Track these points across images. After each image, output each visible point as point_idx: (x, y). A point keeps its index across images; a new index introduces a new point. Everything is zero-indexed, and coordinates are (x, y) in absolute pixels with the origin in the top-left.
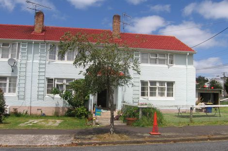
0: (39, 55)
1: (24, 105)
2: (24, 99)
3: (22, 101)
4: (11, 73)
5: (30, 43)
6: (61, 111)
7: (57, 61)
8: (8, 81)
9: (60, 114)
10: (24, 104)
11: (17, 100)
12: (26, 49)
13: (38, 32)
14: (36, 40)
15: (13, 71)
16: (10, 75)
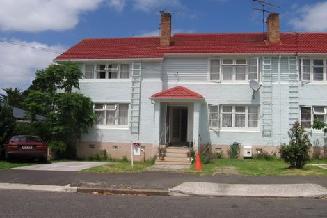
0: (289, 73)
1: (270, 144)
2: (270, 136)
3: (268, 139)
4: (251, 99)
5: (275, 59)
6: (322, 151)
7: (313, 82)
8: (247, 111)
9: (320, 157)
10: (270, 142)
11: (261, 138)
12: (269, 66)
13: (275, 42)
14: (283, 54)
15: (253, 98)
16: (250, 103)
